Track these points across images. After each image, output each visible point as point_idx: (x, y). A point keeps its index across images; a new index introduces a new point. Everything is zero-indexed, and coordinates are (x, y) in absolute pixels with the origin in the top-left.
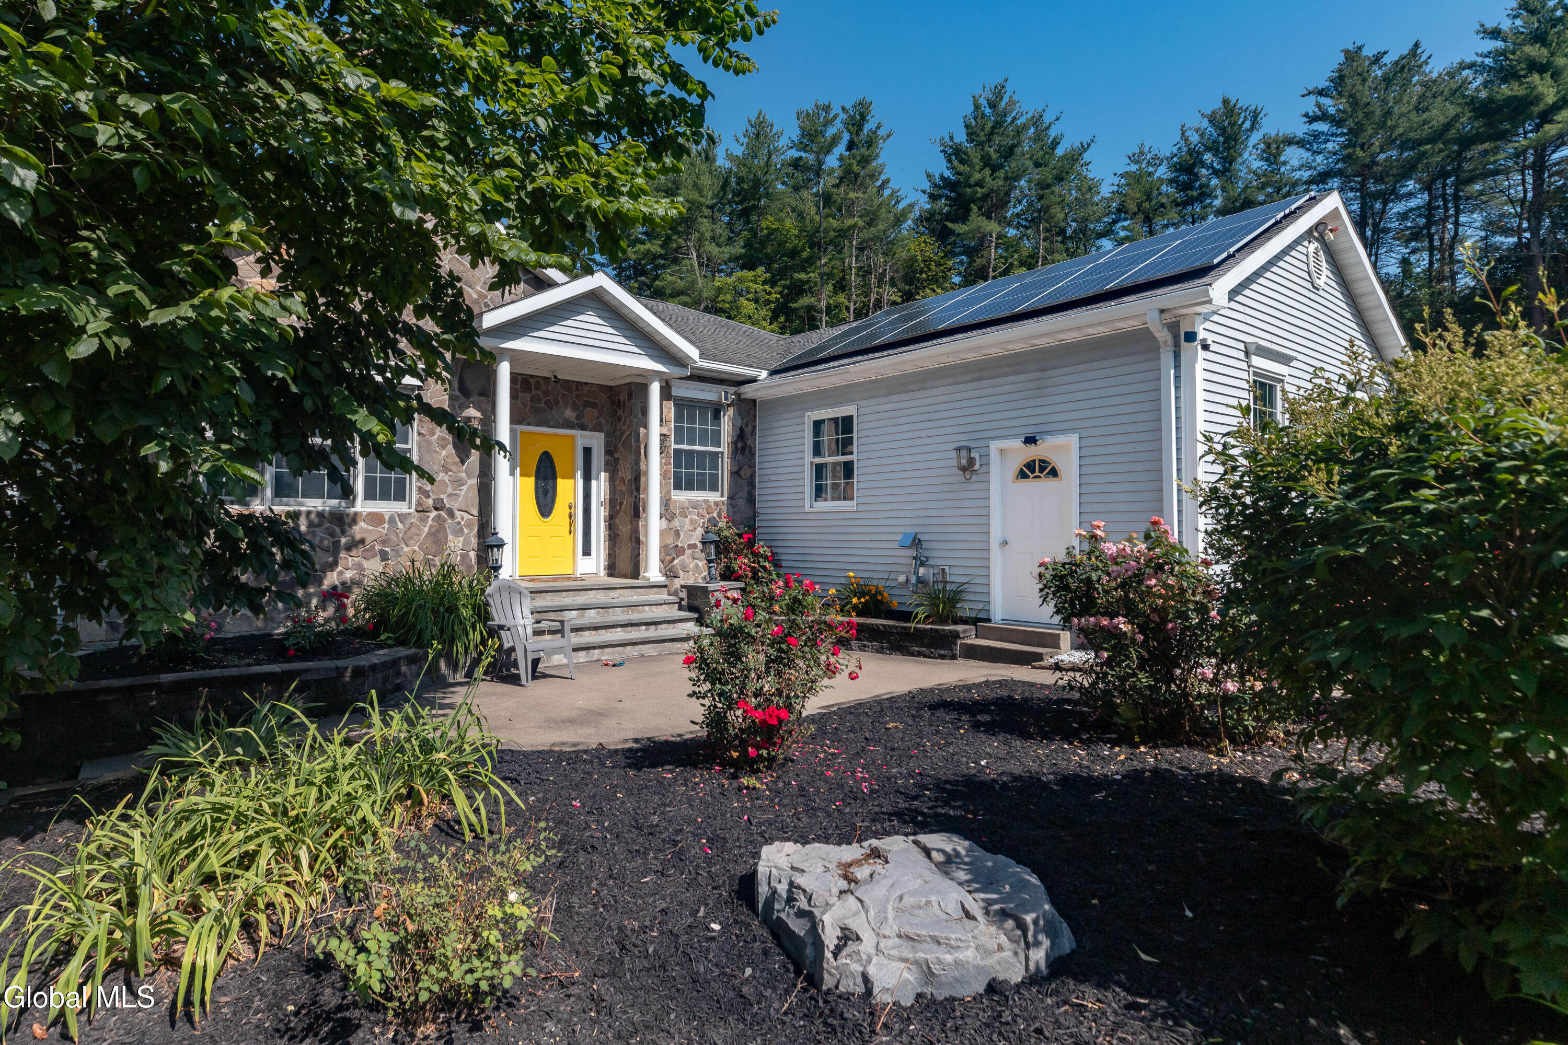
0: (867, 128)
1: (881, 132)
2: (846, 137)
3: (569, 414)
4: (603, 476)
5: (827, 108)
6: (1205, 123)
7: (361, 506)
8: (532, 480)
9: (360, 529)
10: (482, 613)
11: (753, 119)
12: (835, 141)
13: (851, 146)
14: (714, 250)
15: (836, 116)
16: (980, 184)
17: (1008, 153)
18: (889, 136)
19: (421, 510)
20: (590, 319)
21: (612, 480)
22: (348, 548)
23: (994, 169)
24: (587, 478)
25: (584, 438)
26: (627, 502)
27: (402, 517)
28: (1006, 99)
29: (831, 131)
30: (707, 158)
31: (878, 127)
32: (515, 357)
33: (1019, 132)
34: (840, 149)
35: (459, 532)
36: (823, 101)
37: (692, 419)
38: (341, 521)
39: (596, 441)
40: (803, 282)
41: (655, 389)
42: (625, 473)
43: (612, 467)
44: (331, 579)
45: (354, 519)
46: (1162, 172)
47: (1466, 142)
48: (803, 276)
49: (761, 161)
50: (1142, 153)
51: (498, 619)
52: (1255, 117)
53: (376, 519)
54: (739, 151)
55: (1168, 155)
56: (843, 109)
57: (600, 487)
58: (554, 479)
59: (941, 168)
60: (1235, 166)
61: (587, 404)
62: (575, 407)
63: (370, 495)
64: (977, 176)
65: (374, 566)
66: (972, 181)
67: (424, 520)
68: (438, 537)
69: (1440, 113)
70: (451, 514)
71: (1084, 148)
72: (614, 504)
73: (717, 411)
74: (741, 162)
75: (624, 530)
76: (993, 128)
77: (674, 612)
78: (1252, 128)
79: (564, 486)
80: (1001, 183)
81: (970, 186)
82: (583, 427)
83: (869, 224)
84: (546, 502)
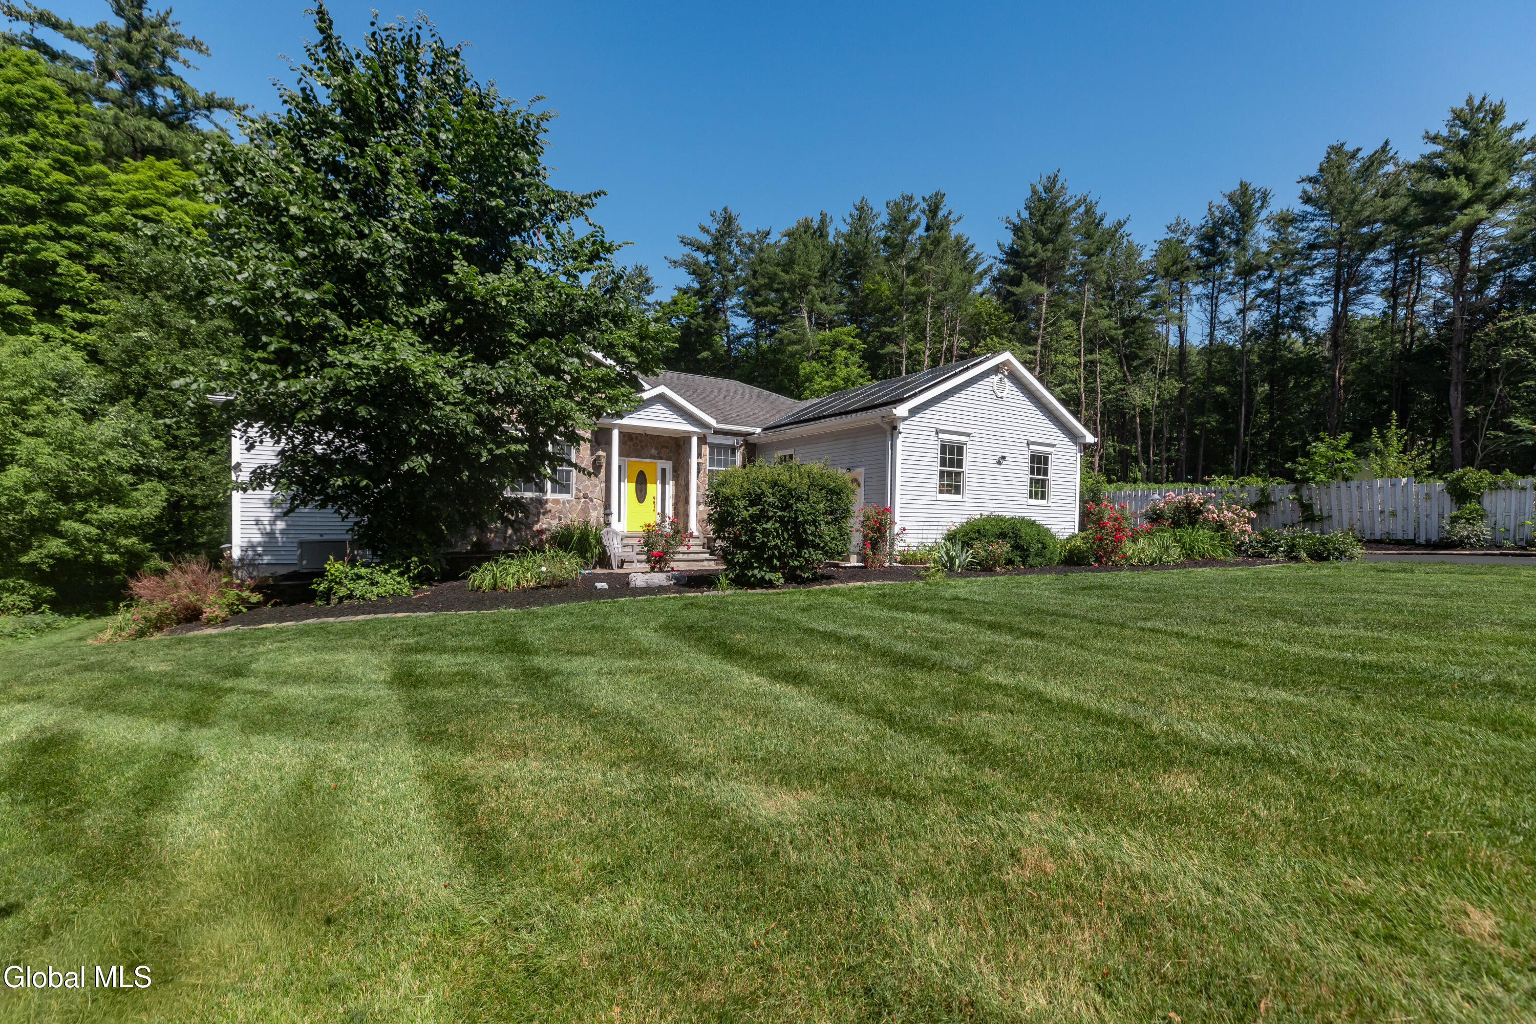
0: (941, 214)
1: (951, 217)
2: (924, 222)
3: (653, 452)
4: (672, 483)
5: (910, 199)
6: (1225, 202)
7: (550, 496)
8: (634, 485)
9: (549, 506)
10: (599, 541)
11: (858, 203)
12: (915, 225)
13: (928, 229)
14: (823, 307)
15: (916, 206)
16: (1033, 255)
17: (1059, 229)
18: (960, 219)
19: (577, 498)
20: (658, 407)
21: (676, 485)
22: (544, 514)
23: (1045, 243)
24: (664, 483)
25: (661, 464)
26: (683, 496)
27: (569, 501)
28: (1058, 186)
29: (913, 217)
30: (821, 236)
31: (950, 213)
32: (620, 427)
33: (1067, 212)
34: (920, 231)
35: (595, 509)
36: (908, 193)
37: (719, 454)
38: (541, 502)
39: (668, 465)
40: (890, 334)
41: (694, 440)
42: (682, 482)
43: (676, 478)
44: (537, 527)
45: (546, 501)
46: (1191, 240)
47: (1413, 226)
48: (888, 329)
49: (861, 239)
50: (1178, 224)
51: (605, 542)
52: (1265, 197)
53: (556, 502)
54: (845, 229)
55: (1198, 226)
56: (924, 198)
57: (670, 488)
58: (646, 483)
59: (1008, 239)
60: (1248, 237)
61: (663, 447)
62: (656, 449)
63: (553, 491)
64: (1031, 249)
65: (555, 522)
66: (1027, 253)
67: (578, 503)
68: (585, 510)
69: (1396, 203)
70: (591, 500)
71: (1120, 224)
72: (677, 497)
73: (733, 450)
74: (848, 238)
75: (681, 510)
76: (1046, 210)
77: (700, 549)
78: (1261, 207)
79: (650, 487)
80: (1049, 254)
81: (1026, 257)
82: (661, 458)
83: (945, 288)
84: (641, 495)
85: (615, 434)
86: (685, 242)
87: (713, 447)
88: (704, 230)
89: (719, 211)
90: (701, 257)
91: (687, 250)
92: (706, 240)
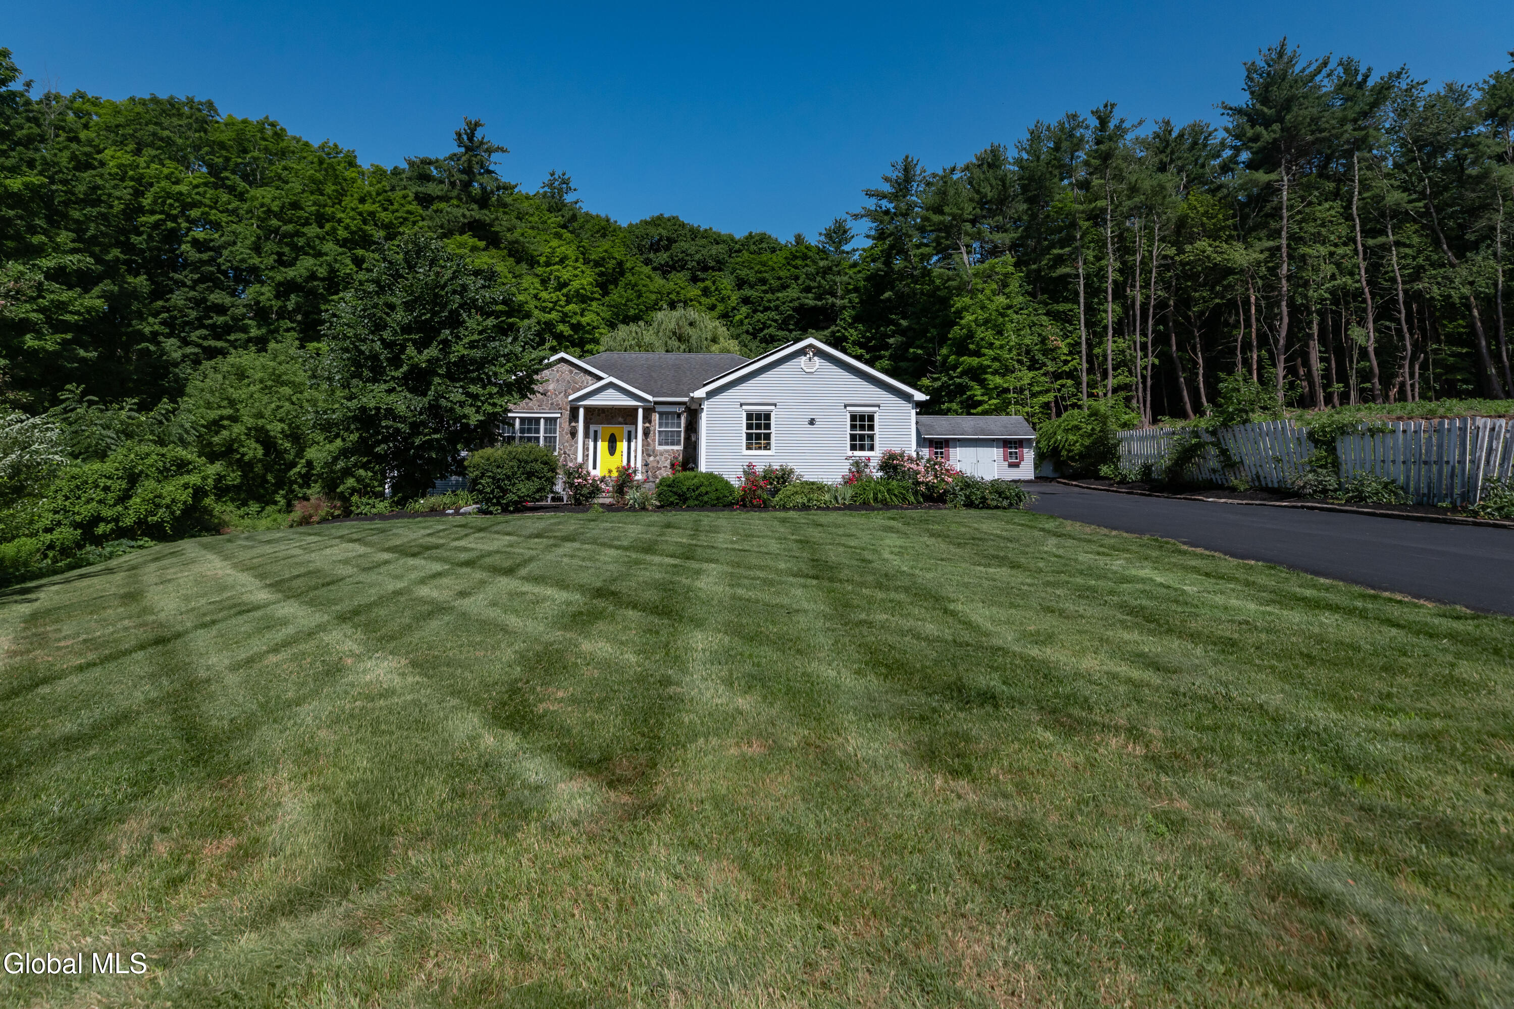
3: (620, 419)
8: (607, 443)
13: (1098, 142)
19: (560, 454)
24: (629, 442)
25: (621, 428)
32: (584, 406)
37: (667, 418)
39: (632, 428)
41: (640, 411)
58: (616, 442)
61: (628, 416)
62: (623, 417)
67: (560, 457)
70: (569, 455)
73: (679, 416)
79: (619, 444)
82: (621, 424)
84: (612, 450)
85: (581, 411)
86: (869, 194)
87: (661, 414)
88: (887, 179)
89: (900, 160)
90: (885, 204)
91: (874, 200)
92: (887, 188)
